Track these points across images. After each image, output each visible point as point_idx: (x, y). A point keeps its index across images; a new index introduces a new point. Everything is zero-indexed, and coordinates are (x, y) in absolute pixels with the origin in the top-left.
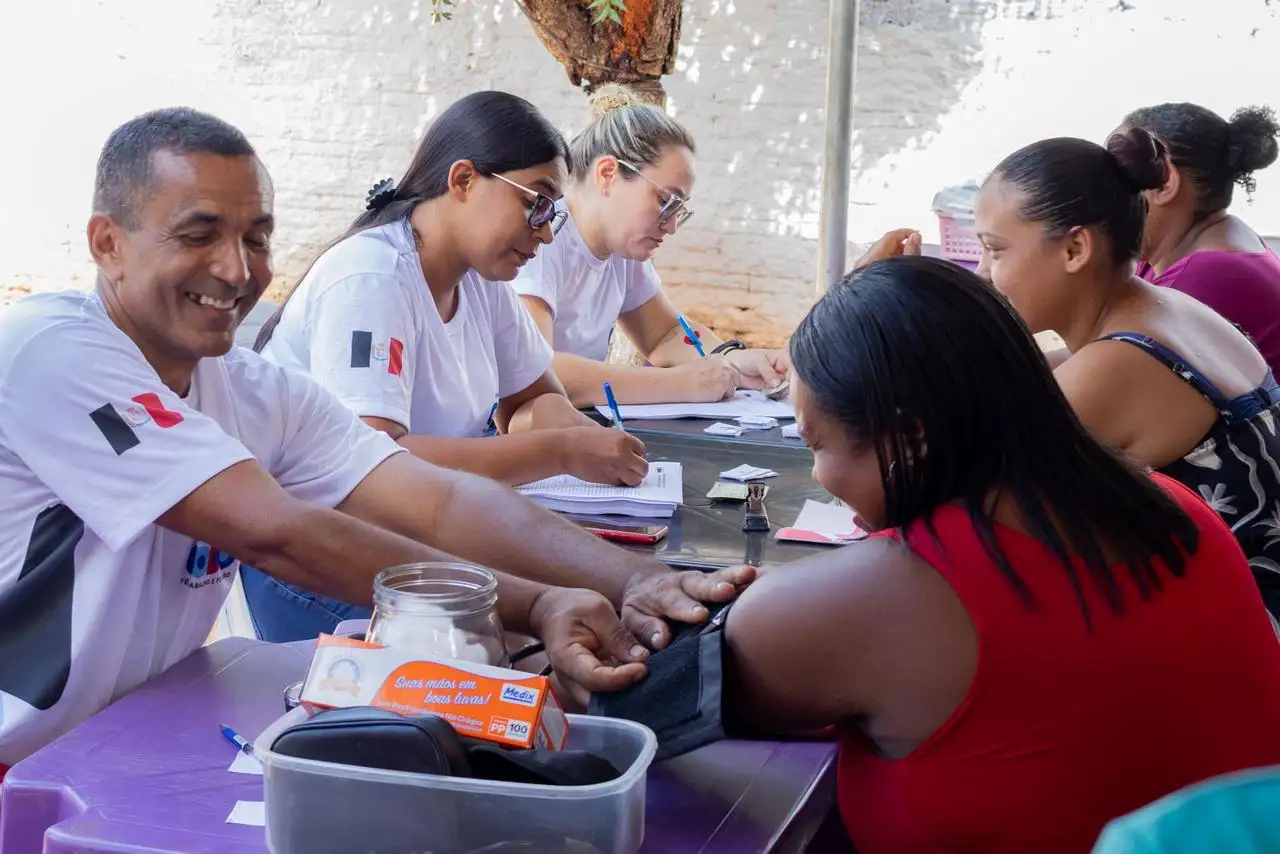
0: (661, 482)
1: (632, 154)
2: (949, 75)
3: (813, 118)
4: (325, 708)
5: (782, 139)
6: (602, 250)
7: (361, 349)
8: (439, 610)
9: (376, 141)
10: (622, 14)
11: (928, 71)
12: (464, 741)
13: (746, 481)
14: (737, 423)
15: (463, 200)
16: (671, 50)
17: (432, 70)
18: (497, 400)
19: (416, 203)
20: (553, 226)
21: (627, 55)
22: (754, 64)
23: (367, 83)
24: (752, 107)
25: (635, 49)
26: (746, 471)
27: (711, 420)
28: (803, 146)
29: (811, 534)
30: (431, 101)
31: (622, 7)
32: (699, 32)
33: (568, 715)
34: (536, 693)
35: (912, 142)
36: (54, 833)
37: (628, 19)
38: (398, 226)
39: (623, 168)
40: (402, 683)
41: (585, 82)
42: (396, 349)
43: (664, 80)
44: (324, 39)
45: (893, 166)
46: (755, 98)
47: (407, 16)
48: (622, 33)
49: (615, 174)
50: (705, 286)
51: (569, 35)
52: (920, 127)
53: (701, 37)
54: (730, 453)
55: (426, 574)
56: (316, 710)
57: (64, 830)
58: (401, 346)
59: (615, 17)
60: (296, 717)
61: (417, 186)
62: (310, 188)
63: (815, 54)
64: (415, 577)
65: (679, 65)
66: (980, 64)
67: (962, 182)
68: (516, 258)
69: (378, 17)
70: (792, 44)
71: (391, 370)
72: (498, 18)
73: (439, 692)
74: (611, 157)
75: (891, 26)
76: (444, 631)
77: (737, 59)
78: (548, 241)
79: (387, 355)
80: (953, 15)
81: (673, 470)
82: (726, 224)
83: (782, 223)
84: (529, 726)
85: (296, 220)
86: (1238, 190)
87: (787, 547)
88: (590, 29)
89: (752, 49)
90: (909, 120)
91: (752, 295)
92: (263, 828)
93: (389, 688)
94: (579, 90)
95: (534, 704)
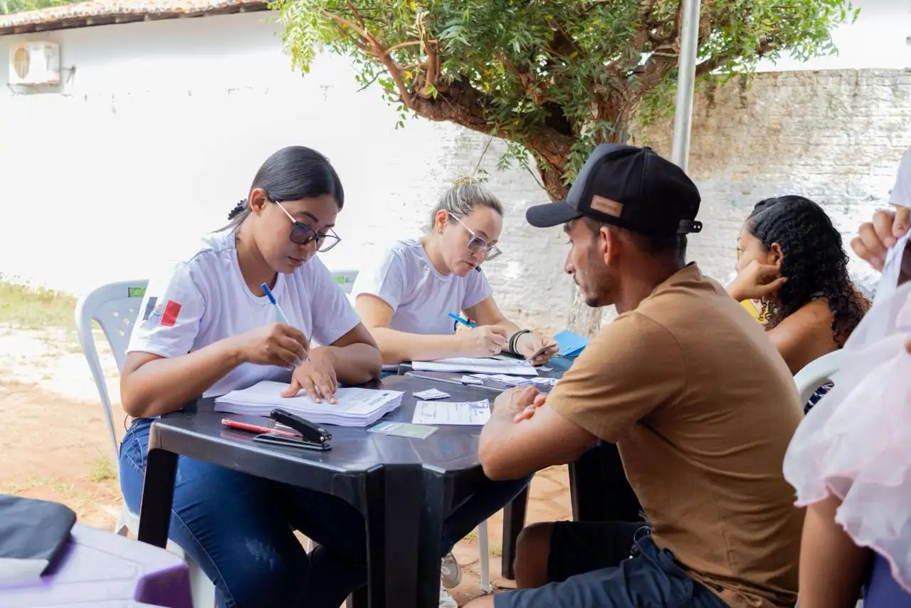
1: (457, 209)
7: (150, 309)
39: (451, 218)
49: (447, 220)
58: (179, 307)
74: (445, 211)
79: (163, 312)
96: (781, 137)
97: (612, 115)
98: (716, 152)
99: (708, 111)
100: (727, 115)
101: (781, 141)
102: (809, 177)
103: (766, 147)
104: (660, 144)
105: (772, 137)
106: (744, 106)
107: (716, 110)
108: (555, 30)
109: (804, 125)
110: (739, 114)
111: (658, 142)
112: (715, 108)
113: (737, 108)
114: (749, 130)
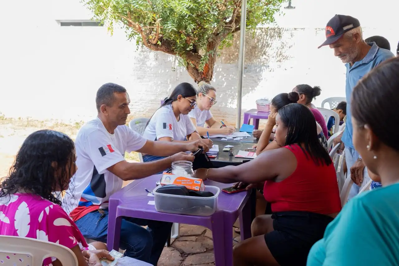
0: (215, 148)
1: (204, 92)
2: (257, 81)
3: (235, 88)
4: (165, 185)
5: (229, 92)
6: (202, 109)
7: (165, 126)
8: (183, 168)
9: (161, 92)
10: (203, 70)
11: (253, 80)
12: (188, 190)
13: (229, 148)
14: (226, 138)
15: (180, 101)
16: (211, 76)
17: (170, 80)
18: (186, 135)
19: (172, 101)
20: (194, 106)
21: (204, 77)
22: (225, 79)
23: (159, 82)
24: (224, 86)
25: (205, 76)
26: (229, 146)
27: (222, 138)
28: (233, 93)
29: (241, 156)
30: (170, 86)
31: (204, 69)
32: (215, 74)
33: (205, 186)
34: (200, 182)
35: (251, 92)
36: (119, 207)
37: (204, 71)
38: (169, 105)
39: (203, 95)
40: (178, 180)
41: (197, 82)
42: (170, 126)
43: (210, 81)
44: (152, 75)
45: (248, 96)
46: (225, 85)
47: (166, 71)
48: (203, 74)
49: (202, 96)
50: (216, 116)
51: (194, 74)
52: (252, 90)
53: (216, 75)
54: (225, 143)
55: (180, 163)
56: (163, 185)
57: (121, 206)
58: (171, 125)
59: (202, 71)
60: (160, 186)
61: (173, 98)
62: (150, 100)
63: (235, 77)
64: (179, 163)
65: (212, 79)
66: (262, 79)
67: (260, 99)
68: (188, 111)
69: (161, 71)
70: (231, 76)
71: (170, 129)
72: (181, 71)
73: (184, 182)
74: (201, 93)
75: (248, 73)
76: (183, 172)
77: (222, 78)
78: (194, 108)
79: (169, 127)
80: (257, 71)
81: (217, 146)
82: (220, 106)
83: (229, 106)
84: (199, 187)
85: (148, 105)
86: (313, 99)
87: (237, 158)
88: (198, 73)
89: (224, 77)
90: (250, 88)
91: (224, 118)
92: (154, 205)
93: (175, 182)
94: (196, 83)
95: (200, 184)
97: (213, 47)
105: (254, 49)
108: (202, 17)
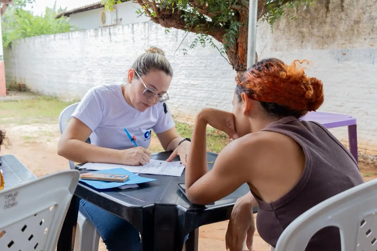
48: (240, 59)
49: (134, 75)
51: (233, 60)
74: (133, 70)
96: (360, 25)
98: (330, 35)
99: (326, 15)
100: (335, 16)
101: (360, 27)
102: (374, 44)
103: (353, 30)
104: (305, 33)
105: (356, 25)
106: (343, 10)
107: (330, 14)
109: (371, 17)
110: (341, 15)
111: (304, 32)
112: (329, 13)
113: (339, 12)
114: (345, 22)
